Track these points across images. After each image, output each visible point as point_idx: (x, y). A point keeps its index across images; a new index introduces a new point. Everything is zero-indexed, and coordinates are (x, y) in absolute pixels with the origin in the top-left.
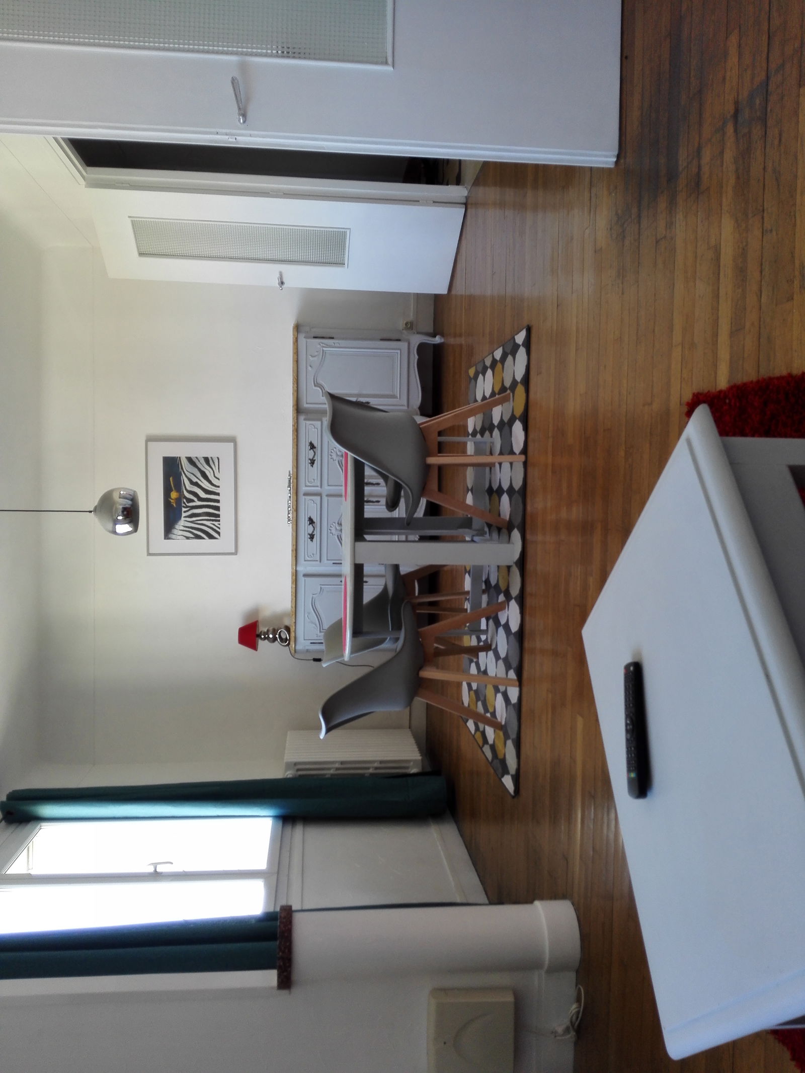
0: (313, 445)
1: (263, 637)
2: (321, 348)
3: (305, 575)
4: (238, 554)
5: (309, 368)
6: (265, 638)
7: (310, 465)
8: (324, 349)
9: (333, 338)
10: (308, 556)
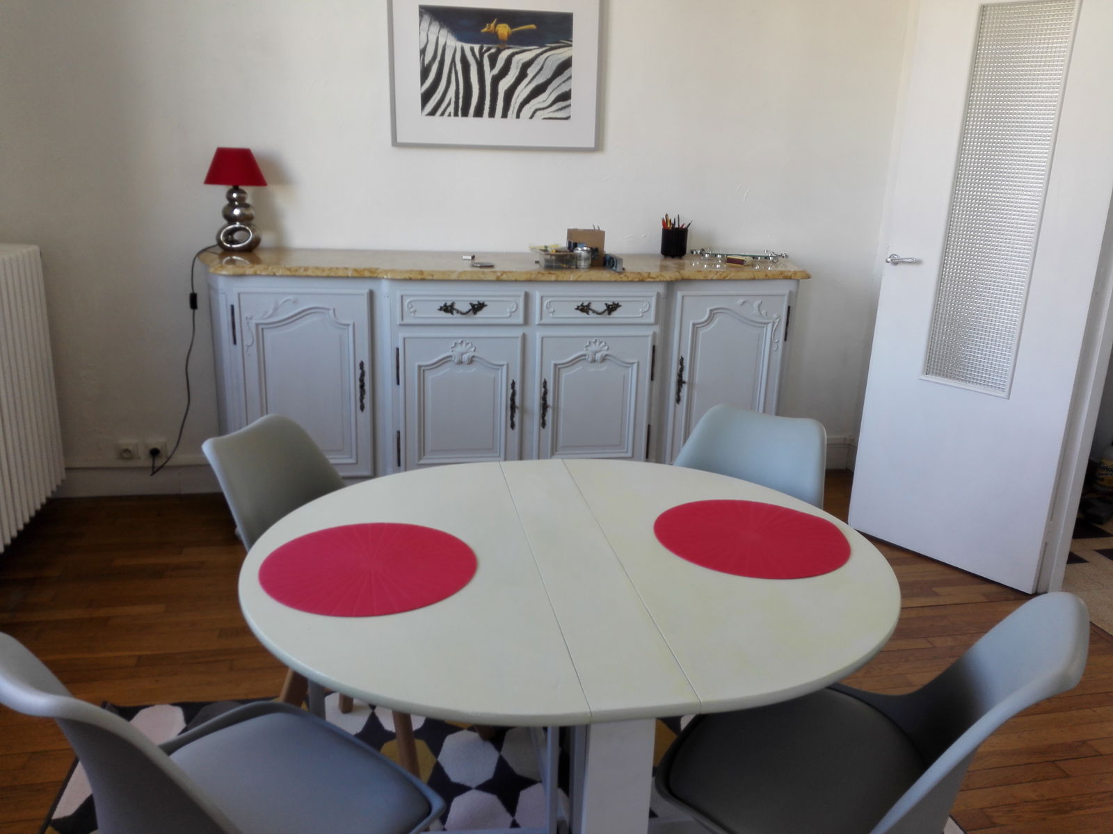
0: (613, 311)
1: (235, 195)
2: (772, 321)
3: (371, 295)
4: (395, 149)
5: (741, 301)
6: (231, 200)
7: (579, 304)
8: (770, 326)
9: (785, 339)
10: (410, 302)
